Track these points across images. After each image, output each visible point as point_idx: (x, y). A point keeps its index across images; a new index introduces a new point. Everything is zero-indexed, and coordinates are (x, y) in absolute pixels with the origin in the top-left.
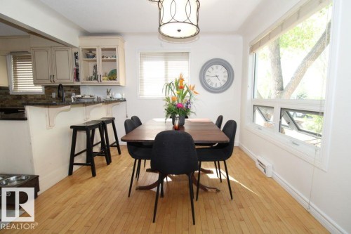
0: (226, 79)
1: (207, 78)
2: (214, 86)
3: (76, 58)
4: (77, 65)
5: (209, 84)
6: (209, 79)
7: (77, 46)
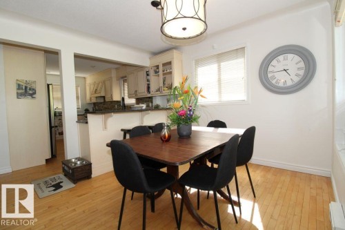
0: (302, 73)
1: (270, 75)
2: (281, 84)
3: (148, 75)
4: (148, 81)
5: (274, 82)
6: (274, 76)
7: (148, 66)
